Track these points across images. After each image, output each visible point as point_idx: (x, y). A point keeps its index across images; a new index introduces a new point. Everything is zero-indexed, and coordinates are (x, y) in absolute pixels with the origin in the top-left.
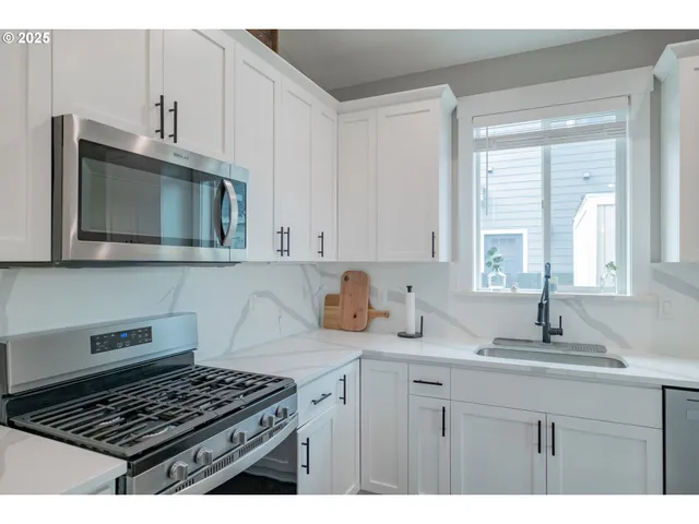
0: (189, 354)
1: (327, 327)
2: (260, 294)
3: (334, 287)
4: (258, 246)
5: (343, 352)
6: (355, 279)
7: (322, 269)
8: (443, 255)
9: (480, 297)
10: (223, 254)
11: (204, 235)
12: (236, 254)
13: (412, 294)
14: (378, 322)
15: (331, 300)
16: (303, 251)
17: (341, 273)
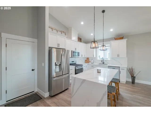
0: (76, 63)
1: (85, 63)
2: (80, 60)
3: (86, 59)
4: (80, 56)
5: (86, 64)
6: (88, 58)
7: (85, 58)
8: (95, 56)
9: (98, 60)
10: (78, 57)
11: (75, 56)
12: (79, 57)
13: (92, 60)
14: (90, 62)
15: (86, 60)
16: (83, 56)
17: (87, 58)
